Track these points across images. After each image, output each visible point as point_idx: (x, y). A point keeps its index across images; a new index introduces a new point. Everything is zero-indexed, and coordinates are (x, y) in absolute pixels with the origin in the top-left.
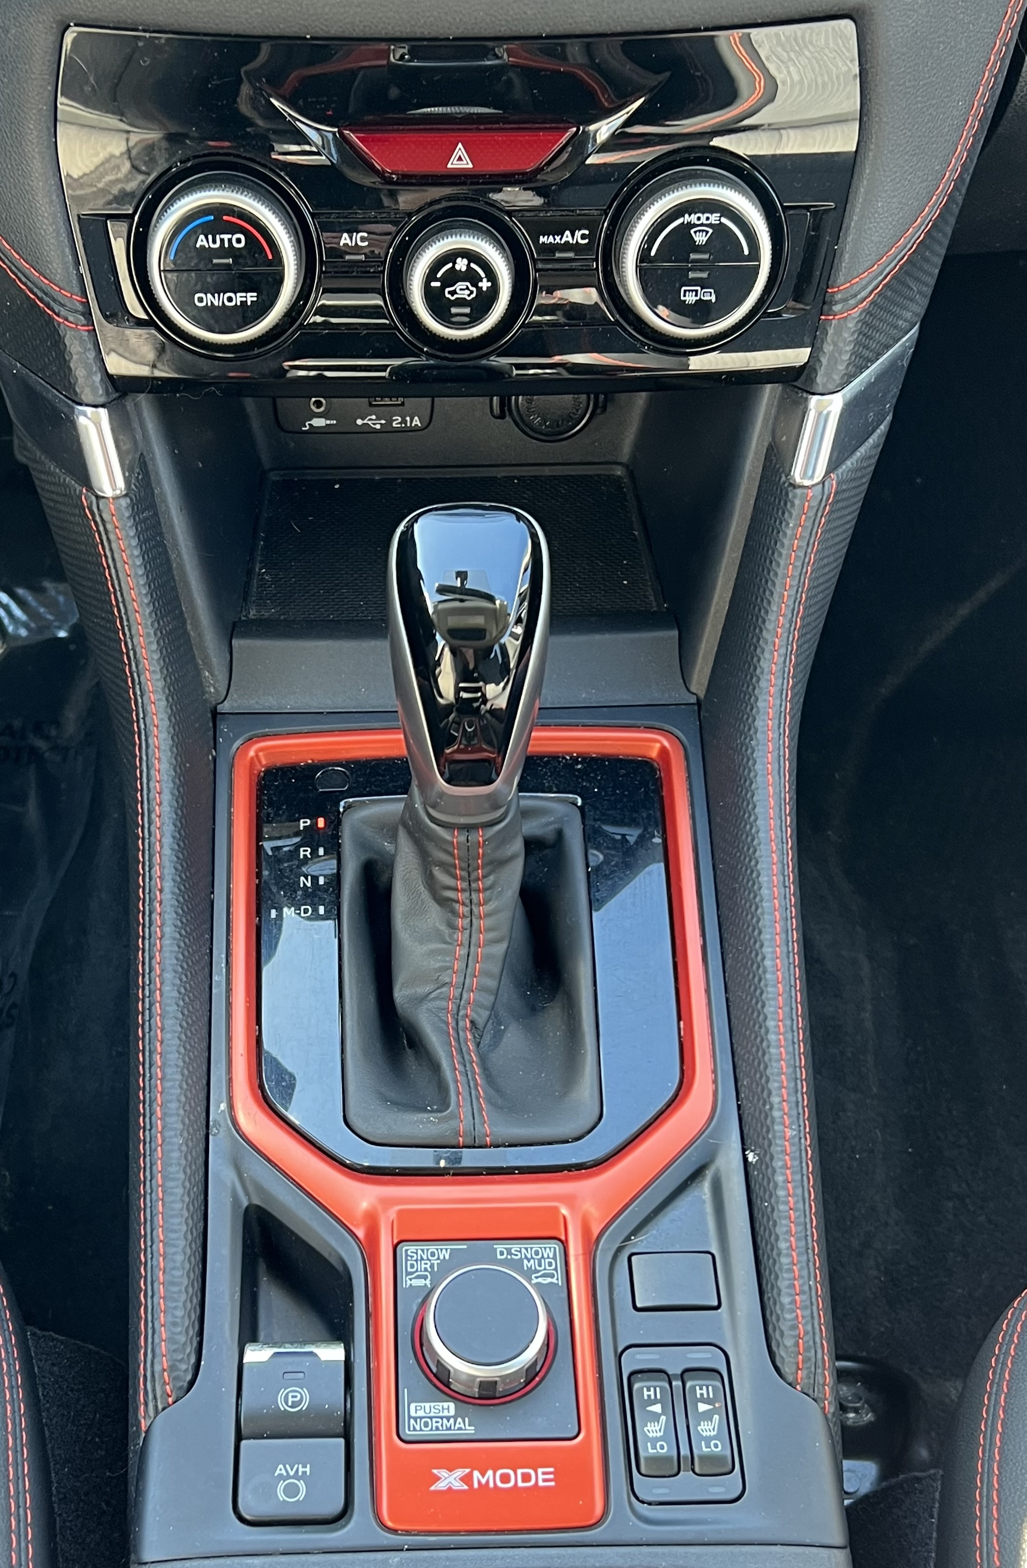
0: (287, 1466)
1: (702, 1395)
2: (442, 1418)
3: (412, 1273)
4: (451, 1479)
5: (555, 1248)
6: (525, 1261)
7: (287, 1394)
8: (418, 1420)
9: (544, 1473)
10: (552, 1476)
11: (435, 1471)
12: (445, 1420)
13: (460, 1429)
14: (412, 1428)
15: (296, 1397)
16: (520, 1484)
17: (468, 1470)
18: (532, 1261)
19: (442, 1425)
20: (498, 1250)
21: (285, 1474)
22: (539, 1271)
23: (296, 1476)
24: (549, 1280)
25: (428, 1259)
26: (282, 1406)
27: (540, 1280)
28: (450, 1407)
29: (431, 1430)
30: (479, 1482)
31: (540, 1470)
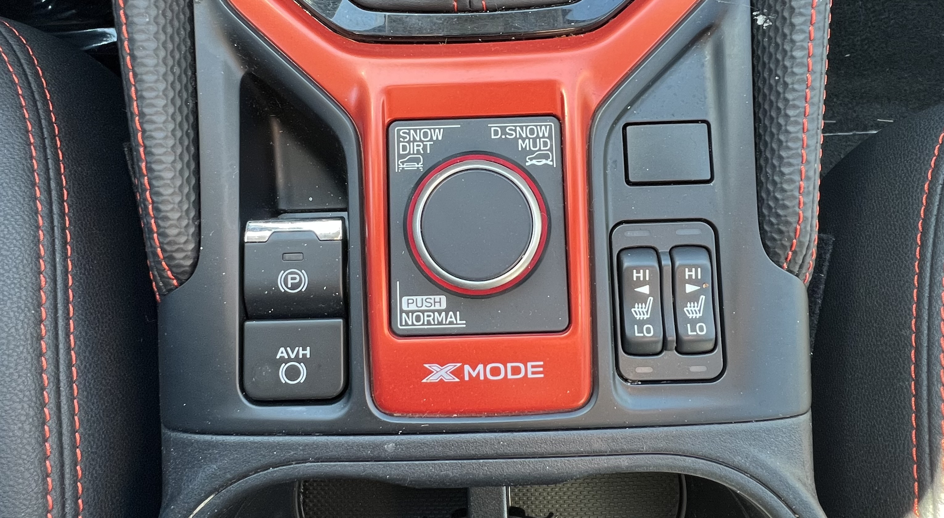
0: (288, 349)
1: (690, 276)
2: (433, 311)
3: (404, 156)
4: (443, 373)
5: (551, 126)
6: (520, 141)
7: (287, 276)
8: (410, 314)
9: (533, 367)
10: (541, 369)
11: (427, 366)
12: (436, 314)
13: (451, 323)
14: (404, 323)
15: (295, 279)
16: (510, 376)
17: (459, 365)
18: (527, 141)
19: (434, 320)
20: (493, 129)
21: (286, 357)
22: (533, 152)
23: (297, 359)
24: (544, 161)
25: (421, 141)
26: (282, 288)
27: (534, 162)
28: (442, 301)
29: (423, 324)
30: (470, 374)
31: (529, 364)
